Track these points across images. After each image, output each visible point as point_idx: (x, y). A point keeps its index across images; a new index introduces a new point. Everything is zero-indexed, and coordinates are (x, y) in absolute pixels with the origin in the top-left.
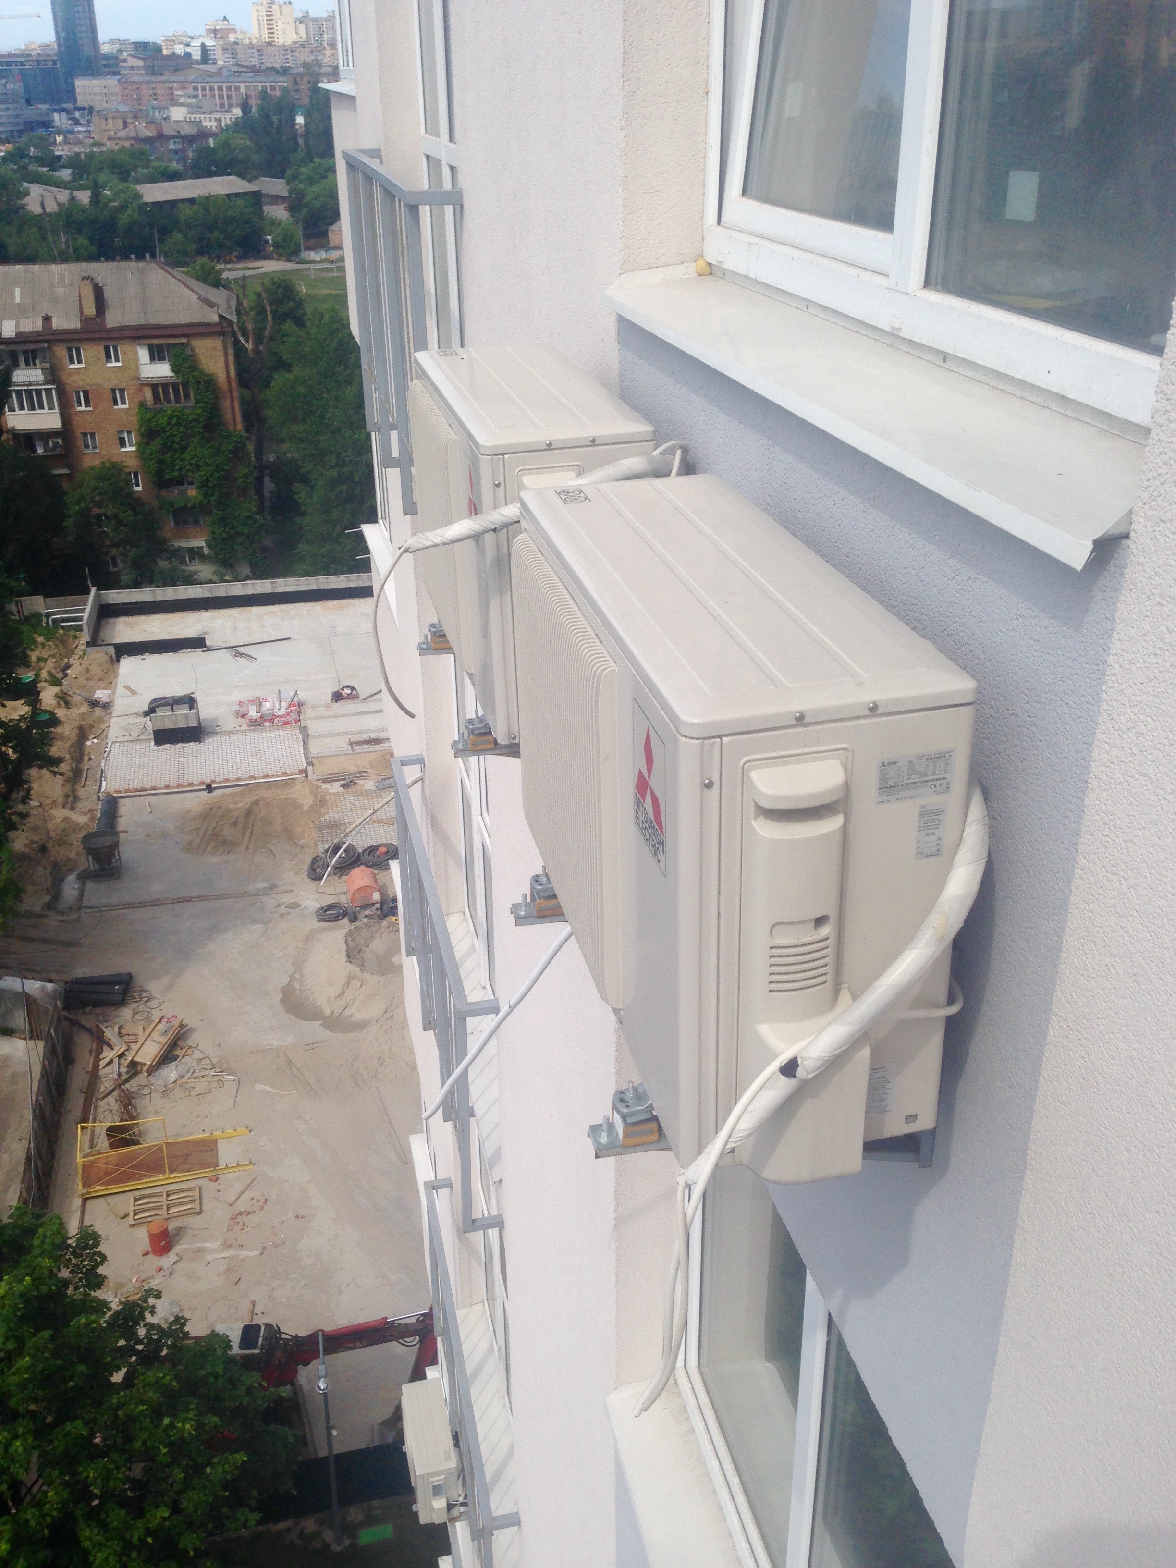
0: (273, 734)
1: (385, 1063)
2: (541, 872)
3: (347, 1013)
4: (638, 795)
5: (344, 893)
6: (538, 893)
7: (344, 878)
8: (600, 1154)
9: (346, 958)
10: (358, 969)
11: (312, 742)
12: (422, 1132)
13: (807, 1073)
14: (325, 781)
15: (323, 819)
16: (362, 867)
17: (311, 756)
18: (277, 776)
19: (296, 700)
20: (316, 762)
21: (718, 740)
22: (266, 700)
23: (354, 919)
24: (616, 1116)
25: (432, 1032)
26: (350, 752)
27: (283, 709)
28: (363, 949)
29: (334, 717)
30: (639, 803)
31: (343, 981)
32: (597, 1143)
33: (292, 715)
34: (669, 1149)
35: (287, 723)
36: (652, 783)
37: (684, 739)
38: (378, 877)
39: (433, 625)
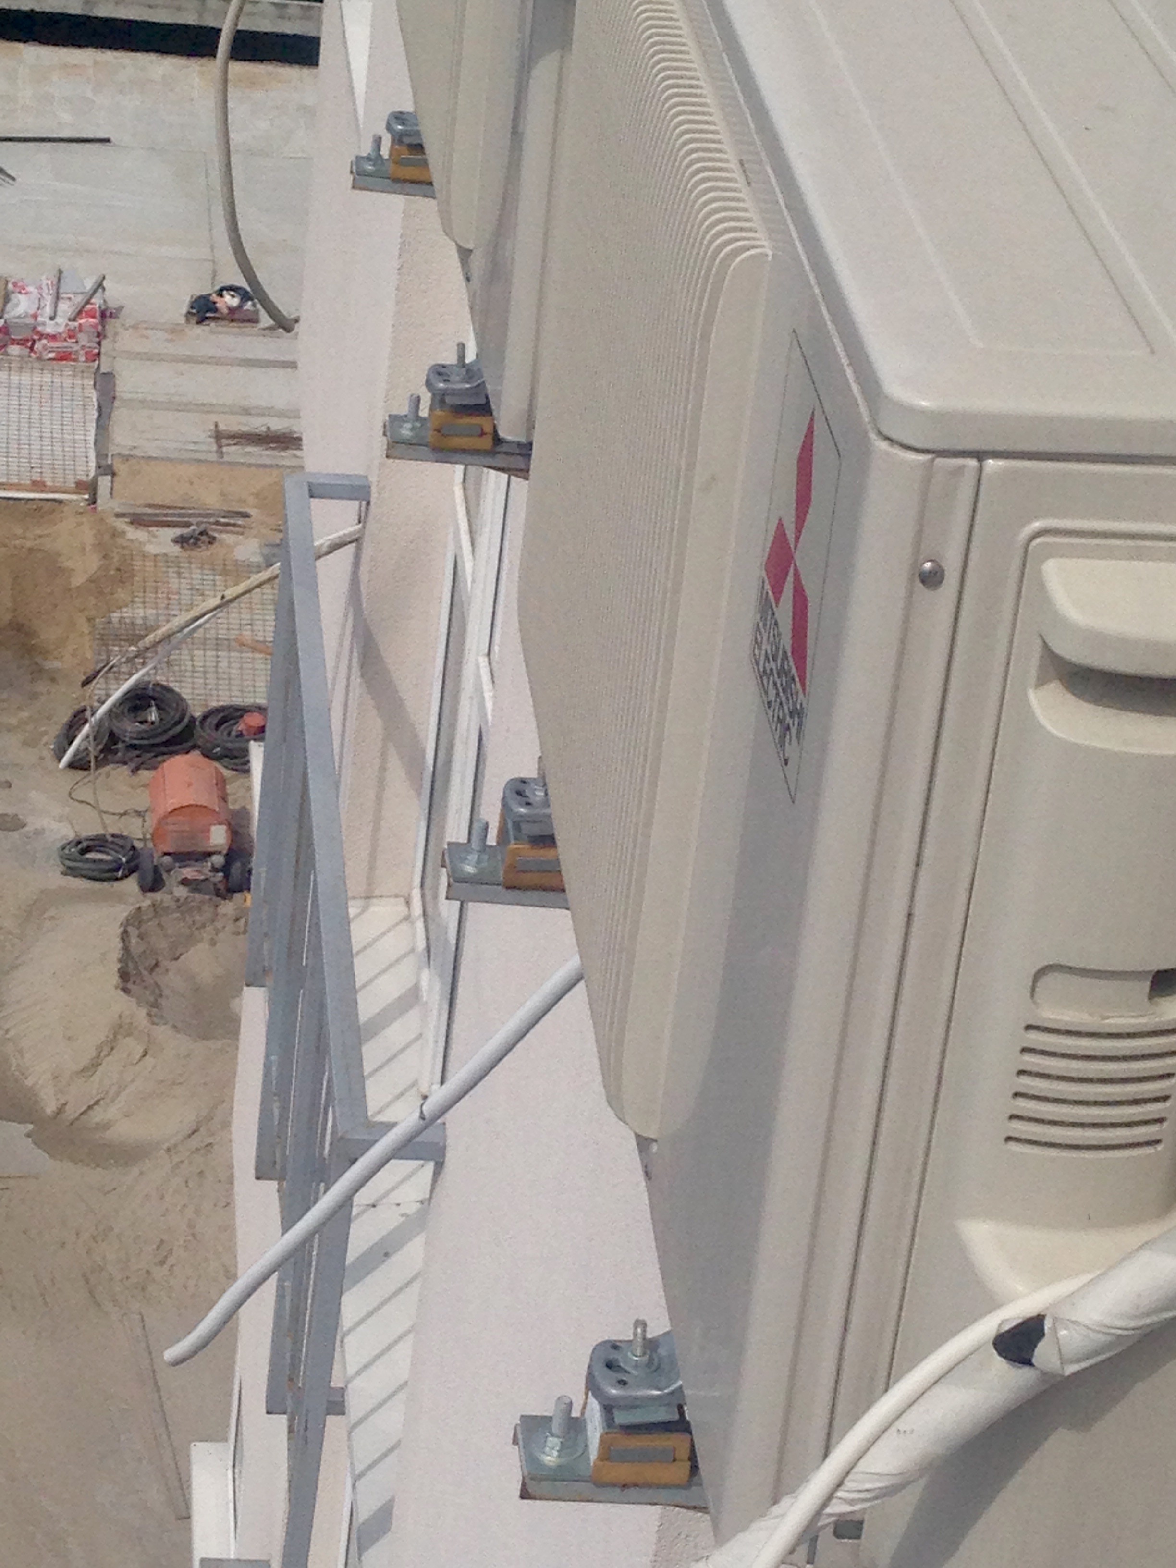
0: (26, 378)
1: (171, 1261)
2: (534, 774)
3: (98, 1116)
4: (767, 587)
5: (138, 814)
6: (517, 826)
7: (145, 775)
8: (532, 1488)
9: (115, 979)
10: (143, 1012)
11: (120, 415)
12: (225, 1440)
13: (1063, 1362)
14: (138, 521)
15: (115, 616)
16: (195, 755)
17: (113, 450)
18: (18, 487)
19: (97, 301)
20: (120, 467)
21: (973, 463)
22: (22, 290)
23: (154, 884)
24: (594, 1405)
25: (273, 1185)
26: (213, 457)
27: (61, 320)
28: (165, 963)
29: (188, 360)
30: (766, 608)
31: (101, 1035)
32: (531, 1460)
33: (83, 339)
34: (704, 1509)
35: (64, 357)
36: (800, 559)
37: (884, 445)
38: (229, 789)
39: (399, 117)
